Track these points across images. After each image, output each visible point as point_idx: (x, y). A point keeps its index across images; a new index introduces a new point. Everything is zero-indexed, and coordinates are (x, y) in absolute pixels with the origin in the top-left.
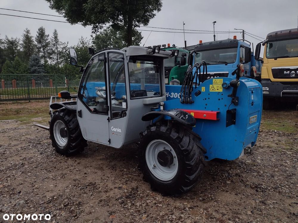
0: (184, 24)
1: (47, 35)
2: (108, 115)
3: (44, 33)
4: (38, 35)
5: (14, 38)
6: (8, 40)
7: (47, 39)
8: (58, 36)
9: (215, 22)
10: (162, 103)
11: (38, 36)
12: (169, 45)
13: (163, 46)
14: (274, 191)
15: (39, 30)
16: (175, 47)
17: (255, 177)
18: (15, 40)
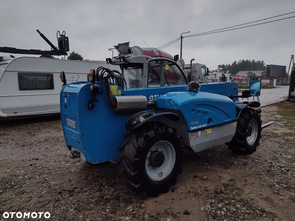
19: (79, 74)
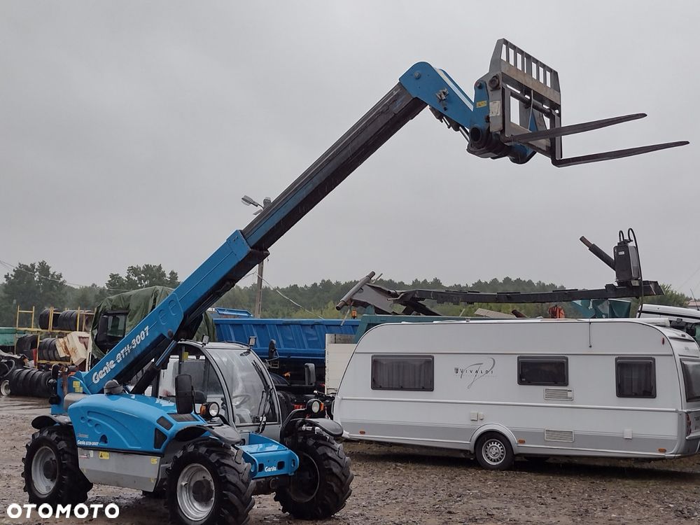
19: (495, 357)
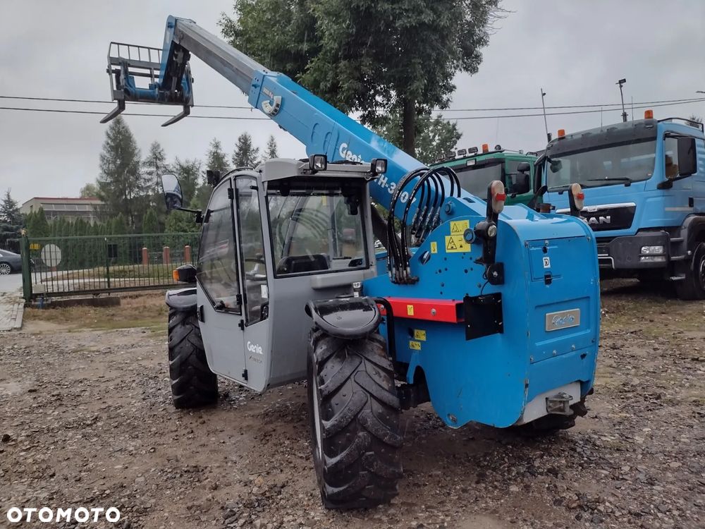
0: (544, 94)
1: (255, 149)
2: (241, 315)
3: (249, 145)
4: (237, 150)
5: (192, 160)
6: (180, 166)
7: (255, 158)
8: (277, 148)
9: (624, 81)
10: (357, 285)
11: (237, 154)
12: (485, 147)
13: (471, 151)
14: (629, 522)
15: (240, 141)
16: (501, 152)
17: (598, 481)
18: (193, 166)
